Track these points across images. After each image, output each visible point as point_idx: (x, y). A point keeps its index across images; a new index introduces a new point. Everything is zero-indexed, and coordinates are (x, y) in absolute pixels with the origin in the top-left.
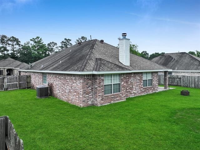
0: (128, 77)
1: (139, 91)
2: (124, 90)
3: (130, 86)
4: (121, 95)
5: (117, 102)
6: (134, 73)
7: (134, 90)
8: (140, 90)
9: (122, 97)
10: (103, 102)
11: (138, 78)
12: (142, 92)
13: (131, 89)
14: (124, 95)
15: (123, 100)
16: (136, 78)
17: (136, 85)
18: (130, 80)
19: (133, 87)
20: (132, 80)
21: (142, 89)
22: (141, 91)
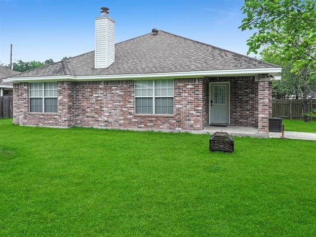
0: (89, 90)
1: (120, 120)
2: (63, 109)
3: (94, 105)
4: (56, 117)
5: (49, 126)
6: (107, 82)
7: (105, 116)
8: (122, 118)
9: (60, 121)
10: (26, 121)
11: (118, 92)
12: (131, 123)
13: (96, 113)
14: (64, 119)
15: (62, 127)
16: (112, 92)
17: (110, 106)
18: (94, 95)
19: (103, 109)
20: (102, 95)
21: (131, 116)
22: (127, 122)
